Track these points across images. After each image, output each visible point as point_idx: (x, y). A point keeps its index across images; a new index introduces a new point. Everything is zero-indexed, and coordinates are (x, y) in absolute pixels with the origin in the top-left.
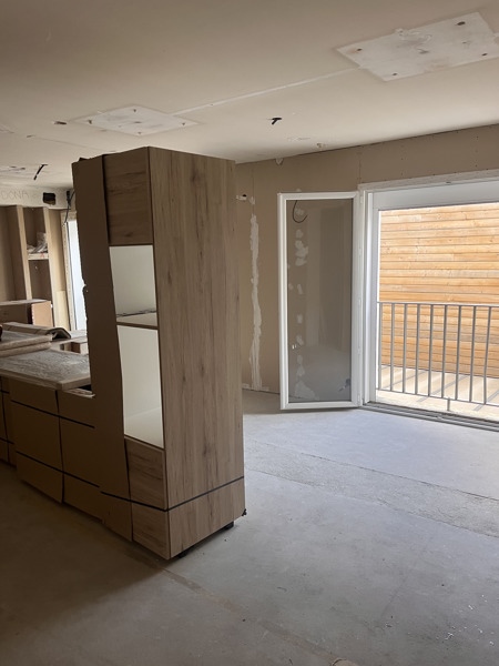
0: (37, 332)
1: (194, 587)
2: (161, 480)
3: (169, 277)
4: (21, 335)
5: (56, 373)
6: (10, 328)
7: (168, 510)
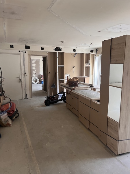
0: (86, 85)
1: (124, 165)
2: (117, 132)
3: (127, 74)
4: (82, 85)
5: (90, 96)
6: (80, 83)
7: (118, 141)
